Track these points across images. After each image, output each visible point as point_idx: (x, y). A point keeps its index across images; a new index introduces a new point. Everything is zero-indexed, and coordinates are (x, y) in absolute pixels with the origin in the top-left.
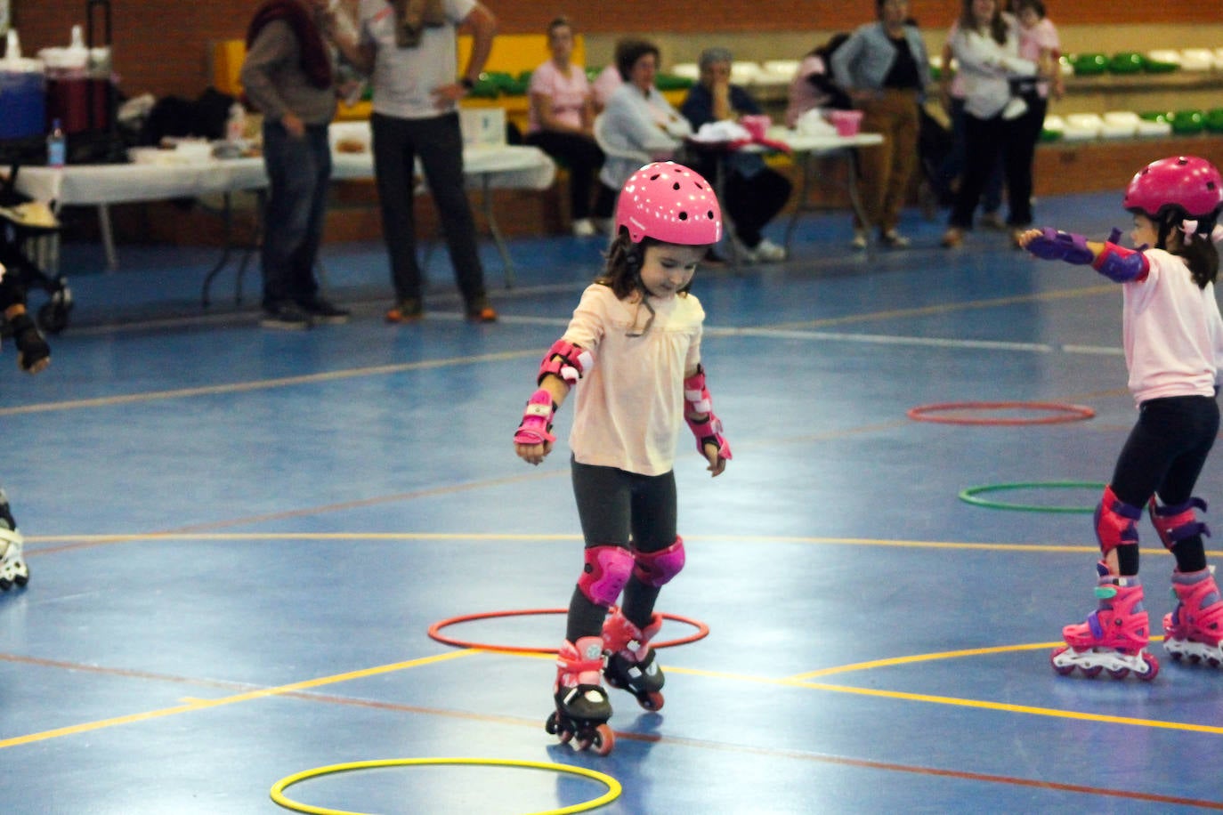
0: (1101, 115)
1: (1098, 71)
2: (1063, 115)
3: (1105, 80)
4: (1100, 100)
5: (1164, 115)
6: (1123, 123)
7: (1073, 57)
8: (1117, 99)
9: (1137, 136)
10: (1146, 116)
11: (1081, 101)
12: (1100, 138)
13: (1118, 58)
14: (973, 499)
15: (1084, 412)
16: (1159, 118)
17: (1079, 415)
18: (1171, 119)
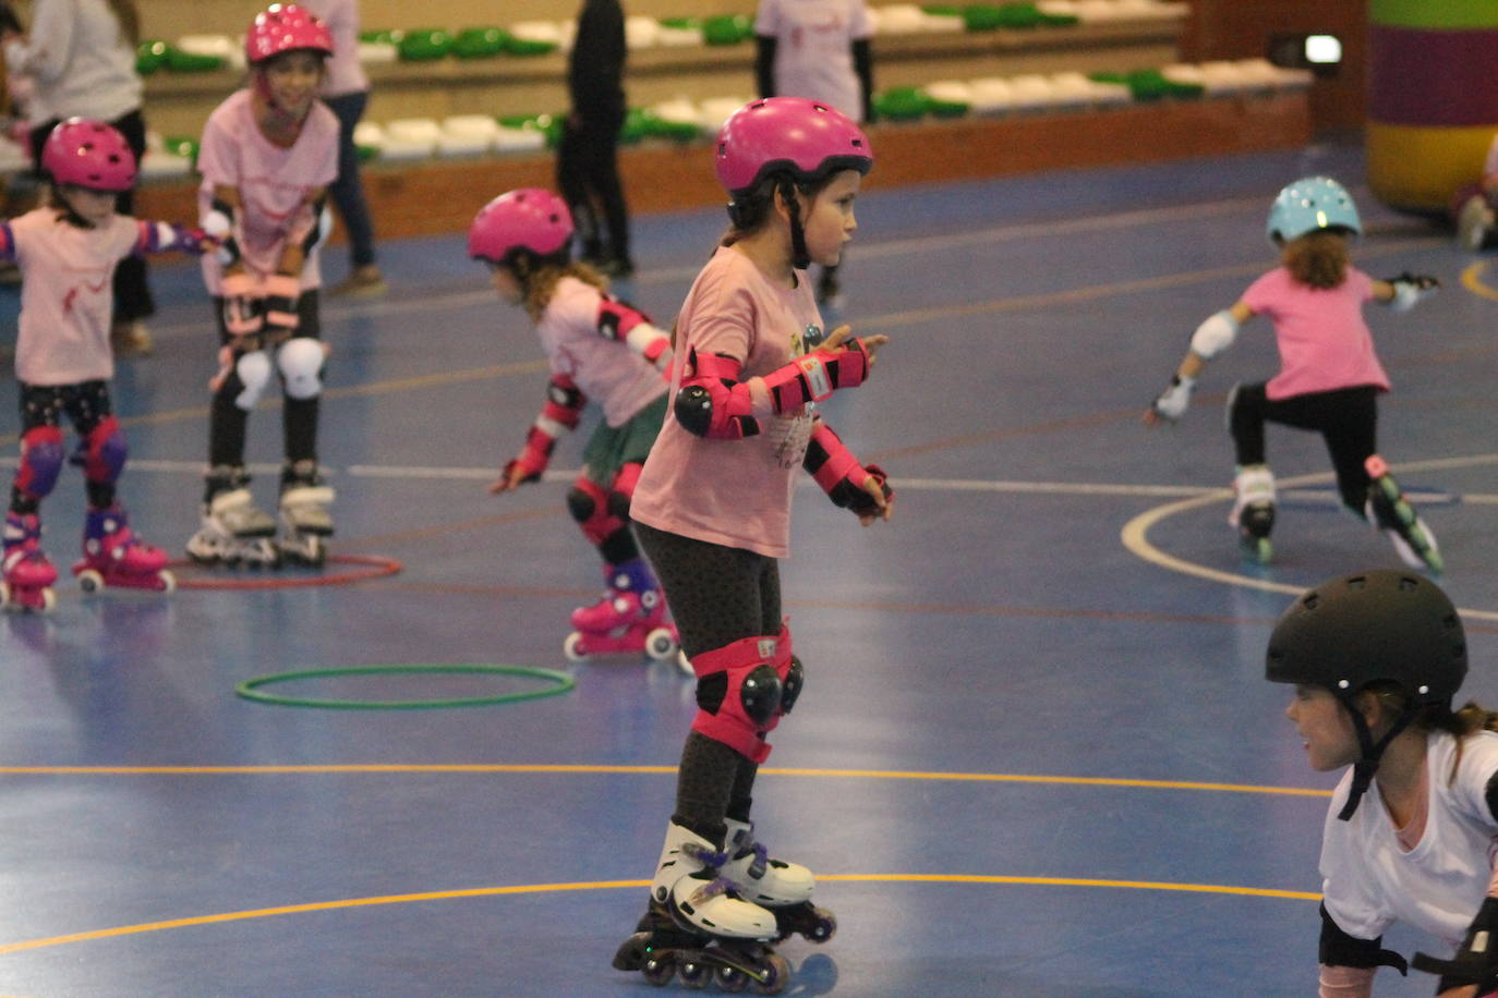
0: (439, 118)
1: (436, 55)
2: (382, 123)
3: (447, 68)
4: (439, 98)
5: (534, 118)
6: (473, 132)
7: (397, 35)
8: (465, 96)
9: (493, 151)
10: (508, 122)
11: (411, 100)
12: (437, 155)
13: (467, 35)
15: (387, 565)
16: (527, 124)
17: (380, 570)
18: (546, 126)
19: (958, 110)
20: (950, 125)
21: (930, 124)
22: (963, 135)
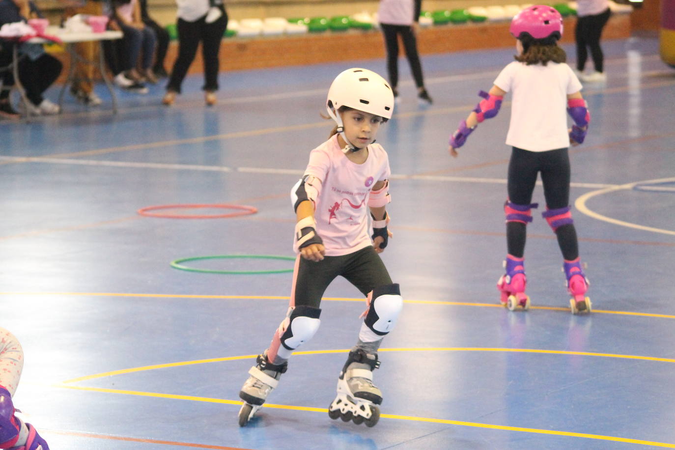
0: (263, 18)
2: (239, 20)
4: (262, 10)
5: (303, 20)
6: (277, 25)
8: (273, 9)
9: (285, 34)
10: (292, 21)
11: (250, 10)
12: (262, 35)
14: (179, 266)
15: (251, 210)
16: (299, 22)
17: (247, 212)
18: (308, 23)
19: (482, 20)
20: (480, 25)
21: (470, 25)
22: (484, 30)
